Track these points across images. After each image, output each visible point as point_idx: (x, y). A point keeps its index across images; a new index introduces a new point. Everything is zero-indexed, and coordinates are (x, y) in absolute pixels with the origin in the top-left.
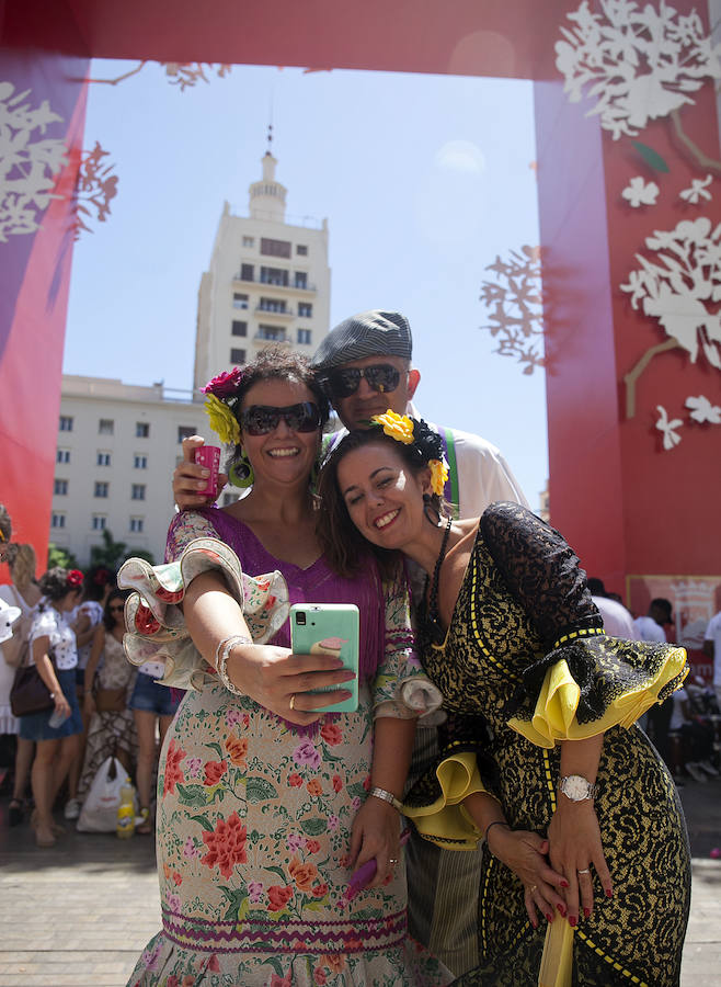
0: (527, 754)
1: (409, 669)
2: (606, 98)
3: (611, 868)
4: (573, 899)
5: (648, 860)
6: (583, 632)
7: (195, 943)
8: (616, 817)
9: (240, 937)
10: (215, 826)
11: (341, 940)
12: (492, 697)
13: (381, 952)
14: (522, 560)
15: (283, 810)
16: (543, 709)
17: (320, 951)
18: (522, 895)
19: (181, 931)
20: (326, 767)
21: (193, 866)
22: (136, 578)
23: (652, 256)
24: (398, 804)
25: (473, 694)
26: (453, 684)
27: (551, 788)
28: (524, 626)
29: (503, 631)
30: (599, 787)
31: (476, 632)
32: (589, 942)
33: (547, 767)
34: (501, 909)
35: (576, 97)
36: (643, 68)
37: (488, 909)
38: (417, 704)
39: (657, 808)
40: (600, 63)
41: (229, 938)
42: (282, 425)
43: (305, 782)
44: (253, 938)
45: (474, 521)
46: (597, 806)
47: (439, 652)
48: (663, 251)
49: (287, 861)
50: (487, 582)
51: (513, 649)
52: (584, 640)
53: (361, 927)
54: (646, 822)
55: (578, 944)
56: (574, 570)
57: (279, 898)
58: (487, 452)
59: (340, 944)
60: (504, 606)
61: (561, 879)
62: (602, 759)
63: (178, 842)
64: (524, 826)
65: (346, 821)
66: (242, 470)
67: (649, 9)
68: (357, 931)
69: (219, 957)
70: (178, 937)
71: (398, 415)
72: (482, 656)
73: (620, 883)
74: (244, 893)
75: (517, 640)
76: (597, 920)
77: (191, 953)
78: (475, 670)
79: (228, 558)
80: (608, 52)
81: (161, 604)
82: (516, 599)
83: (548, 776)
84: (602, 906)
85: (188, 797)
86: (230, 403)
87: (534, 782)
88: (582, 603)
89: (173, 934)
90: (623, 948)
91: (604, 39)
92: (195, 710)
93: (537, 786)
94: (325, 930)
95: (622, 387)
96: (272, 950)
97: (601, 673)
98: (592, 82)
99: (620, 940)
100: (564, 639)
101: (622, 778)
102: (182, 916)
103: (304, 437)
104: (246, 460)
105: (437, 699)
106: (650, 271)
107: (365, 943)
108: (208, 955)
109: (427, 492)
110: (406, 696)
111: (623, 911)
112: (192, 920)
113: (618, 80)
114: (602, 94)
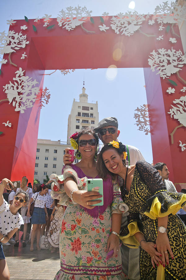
0: (150, 222)
1: (120, 202)
2: (161, 70)
3: (173, 251)
4: (164, 260)
5: (182, 250)
6: (161, 190)
7: (69, 272)
8: (173, 238)
9: (80, 271)
10: (74, 241)
11: (105, 272)
12: (141, 208)
13: (116, 276)
14: (146, 173)
15: (90, 237)
16: (152, 209)
17: (100, 275)
18: (151, 260)
19: (65, 269)
20: (100, 226)
21: (68, 251)
22: (54, 178)
23: (175, 105)
24: (119, 235)
25: (136, 207)
26: (131, 205)
27: (156, 230)
28: (148, 190)
29: (143, 191)
30: (168, 230)
31: (136, 191)
32: (169, 272)
33: (155, 225)
34: (145, 264)
35: (154, 70)
36: (169, 63)
37: (142, 264)
38: (122, 210)
39: (184, 236)
40: (159, 63)
41: (77, 271)
42: (88, 144)
43: (96, 229)
44: (83, 271)
45: (134, 165)
46: (168, 235)
47: (128, 197)
48: (177, 104)
49: (91, 250)
50: (138, 179)
51: (145, 195)
52: (162, 192)
53: (110, 268)
54: (181, 239)
55: (166, 272)
56: (158, 176)
57: (90, 260)
58: (136, 150)
59: (105, 273)
60: (142, 184)
61: (160, 254)
62: (168, 223)
63: (65, 245)
64: (150, 241)
65: (106, 240)
66: (79, 155)
67: (169, 50)
68: (109, 270)
69: (75, 276)
70: (65, 271)
71: (115, 142)
72: (138, 197)
73: (176, 255)
74: (81, 259)
75: (146, 193)
76: (170, 266)
77: (68, 275)
78: (136, 201)
79: (75, 173)
80: (160, 60)
81: (59, 184)
83: (155, 227)
84: (171, 262)
85: (67, 234)
86: (76, 140)
87: (152, 229)
88: (161, 183)
89: (64, 270)
90: (178, 274)
91: (159, 57)
92: (69, 212)
93: (153, 230)
94: (101, 269)
95: (170, 136)
96: (88, 274)
97: (166, 201)
98: (157, 67)
99: (177, 272)
100: (157, 192)
101: (174, 227)
102: (66, 265)
103: (93, 147)
104: (80, 153)
105: (127, 209)
106: (175, 109)
107: (112, 273)
108: (72, 275)
109: (123, 159)
110: (120, 208)
111: (177, 263)
112: (68, 266)
113: (163, 66)
114: (160, 69)
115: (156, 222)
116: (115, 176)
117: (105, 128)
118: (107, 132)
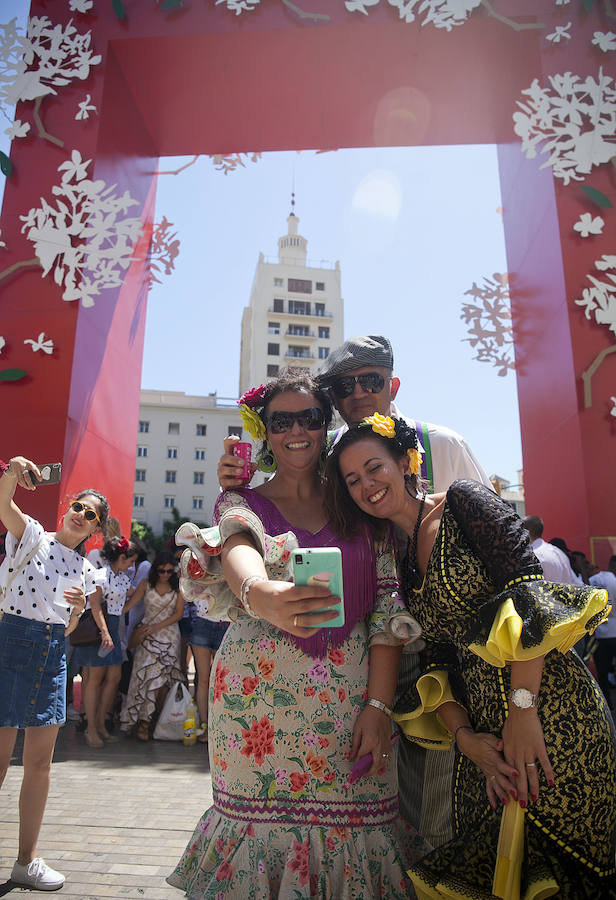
0: (486, 673)
1: (396, 607)
2: (557, 153)
3: (552, 763)
4: (523, 787)
5: (582, 759)
6: (526, 577)
7: (237, 814)
8: (556, 722)
9: (270, 811)
10: (250, 726)
11: (346, 817)
12: (459, 629)
13: (377, 828)
14: (479, 522)
15: (301, 714)
16: (495, 636)
17: (331, 825)
18: (485, 784)
19: (227, 805)
20: (333, 682)
21: (235, 755)
22: (189, 537)
23: (601, 275)
24: (389, 711)
25: (445, 626)
26: (429, 619)
27: (504, 699)
28: (482, 574)
29: (465, 577)
30: (542, 699)
31: (445, 578)
32: (537, 822)
33: (501, 682)
34: (469, 795)
35: (532, 154)
36: (587, 126)
37: (459, 796)
38: (402, 634)
39: (589, 716)
40: (550, 126)
41: (261, 811)
42: (296, 425)
43: (317, 693)
44: (279, 812)
45: (442, 494)
46: (541, 714)
47: (419, 594)
48: (609, 271)
49: (304, 753)
50: (452, 540)
51: (473, 591)
52: (527, 584)
53: (361, 807)
54: (580, 727)
55: (528, 823)
56: (518, 530)
57: (299, 782)
58: (454, 440)
59: (345, 820)
60: (465, 558)
61: (513, 770)
62: (544, 677)
63: (224, 737)
64: (484, 730)
65: (349, 724)
66: (268, 460)
67: (590, 80)
68: (359, 810)
69: (255, 825)
70: (224, 809)
71: (382, 417)
72: (450, 596)
73: (560, 775)
74: (272, 777)
75: (477, 585)
76: (543, 804)
77: (234, 821)
78: (445, 607)
79: (254, 522)
80: (557, 117)
81: (205, 556)
82: (475, 553)
83: (502, 688)
84: (546, 793)
85: (231, 703)
86: (259, 411)
87: (492, 694)
88: (525, 555)
89: (221, 807)
90: (564, 828)
91: (553, 107)
92: (235, 639)
93: (494, 697)
94: (334, 808)
95: (580, 383)
96: (293, 822)
97: (539, 610)
98: (544, 142)
99: (561, 821)
100: (512, 582)
101: (561, 692)
102: (227, 794)
103: (313, 433)
104: (271, 452)
105: (418, 631)
106: (600, 289)
107: (365, 820)
108: (246, 824)
109: (407, 473)
110: (394, 628)
111: (564, 798)
112: (235, 797)
113: (566, 138)
114: (553, 150)
115: (507, 675)
116: (381, 526)
117: (352, 374)
118: (358, 387)
